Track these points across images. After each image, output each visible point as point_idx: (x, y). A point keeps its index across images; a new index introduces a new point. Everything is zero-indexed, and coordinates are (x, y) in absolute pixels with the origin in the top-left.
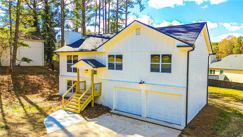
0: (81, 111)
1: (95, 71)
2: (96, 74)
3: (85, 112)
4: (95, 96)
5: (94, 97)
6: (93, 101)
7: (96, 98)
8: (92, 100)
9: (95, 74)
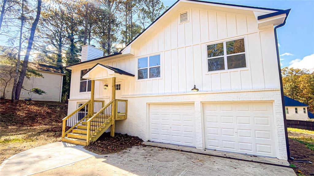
0: (91, 142)
1: (118, 85)
2: (120, 89)
3: (98, 143)
4: (117, 119)
5: (116, 121)
6: (114, 126)
7: (118, 122)
8: (112, 125)
9: (117, 89)
